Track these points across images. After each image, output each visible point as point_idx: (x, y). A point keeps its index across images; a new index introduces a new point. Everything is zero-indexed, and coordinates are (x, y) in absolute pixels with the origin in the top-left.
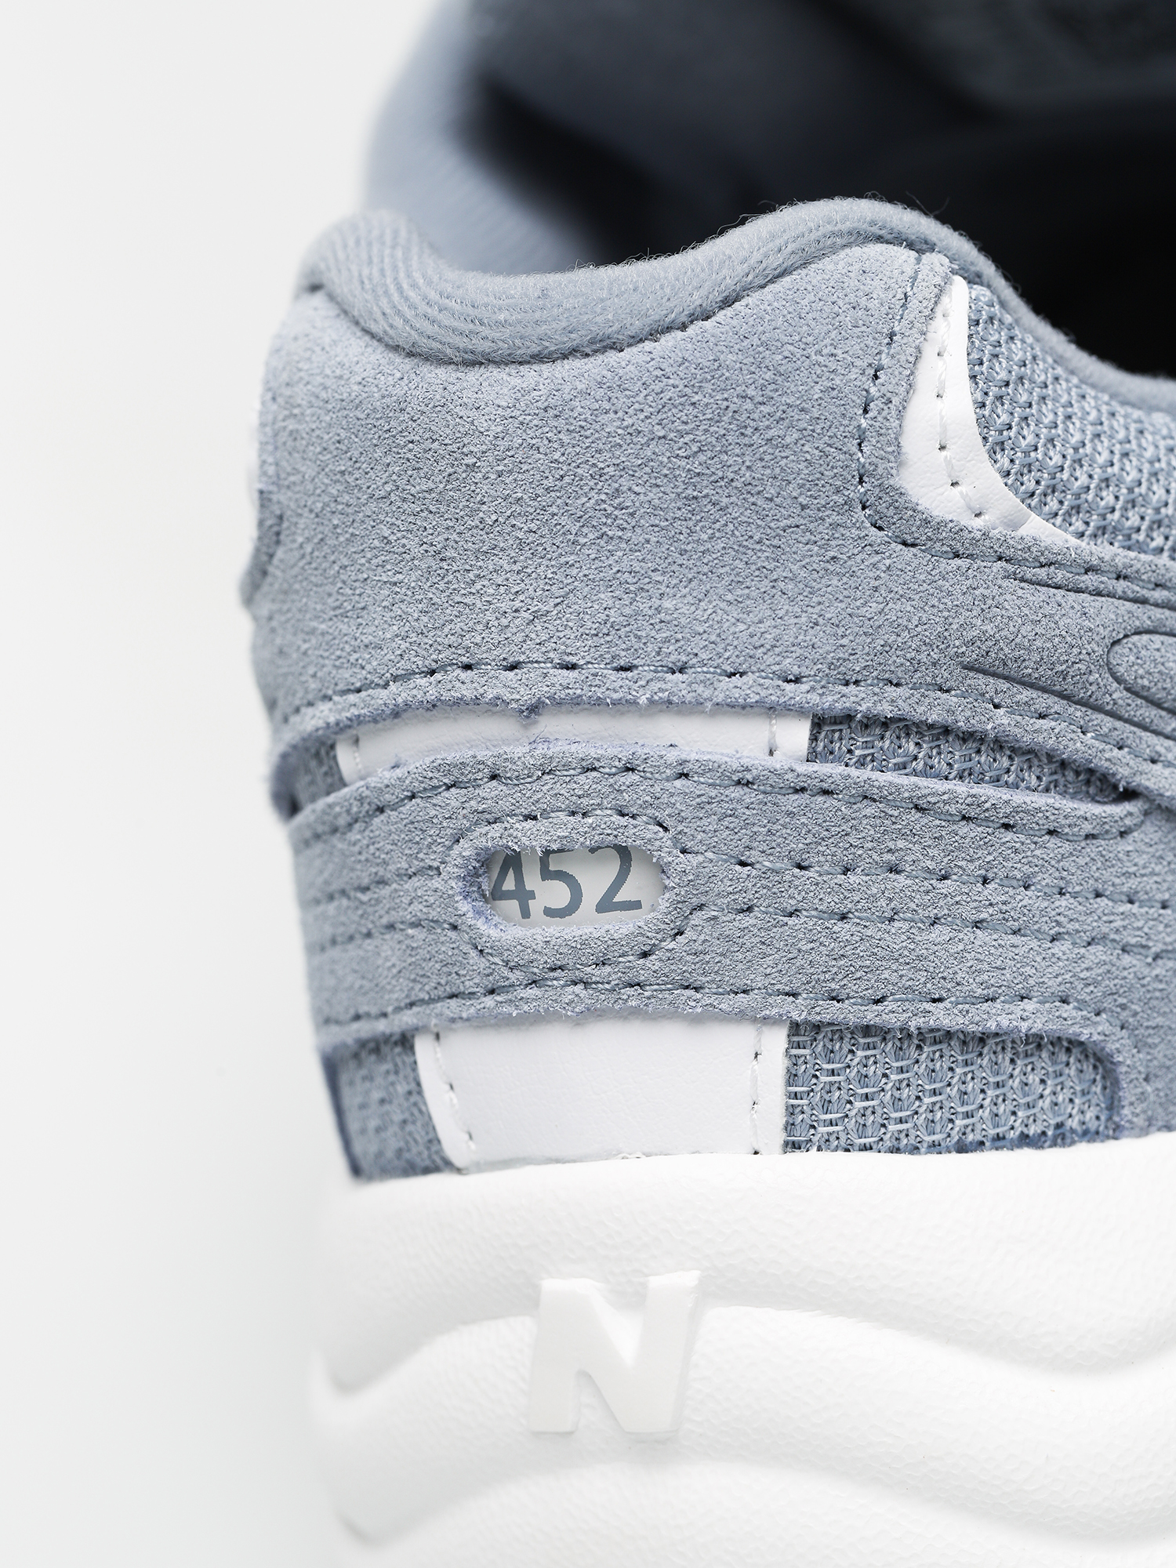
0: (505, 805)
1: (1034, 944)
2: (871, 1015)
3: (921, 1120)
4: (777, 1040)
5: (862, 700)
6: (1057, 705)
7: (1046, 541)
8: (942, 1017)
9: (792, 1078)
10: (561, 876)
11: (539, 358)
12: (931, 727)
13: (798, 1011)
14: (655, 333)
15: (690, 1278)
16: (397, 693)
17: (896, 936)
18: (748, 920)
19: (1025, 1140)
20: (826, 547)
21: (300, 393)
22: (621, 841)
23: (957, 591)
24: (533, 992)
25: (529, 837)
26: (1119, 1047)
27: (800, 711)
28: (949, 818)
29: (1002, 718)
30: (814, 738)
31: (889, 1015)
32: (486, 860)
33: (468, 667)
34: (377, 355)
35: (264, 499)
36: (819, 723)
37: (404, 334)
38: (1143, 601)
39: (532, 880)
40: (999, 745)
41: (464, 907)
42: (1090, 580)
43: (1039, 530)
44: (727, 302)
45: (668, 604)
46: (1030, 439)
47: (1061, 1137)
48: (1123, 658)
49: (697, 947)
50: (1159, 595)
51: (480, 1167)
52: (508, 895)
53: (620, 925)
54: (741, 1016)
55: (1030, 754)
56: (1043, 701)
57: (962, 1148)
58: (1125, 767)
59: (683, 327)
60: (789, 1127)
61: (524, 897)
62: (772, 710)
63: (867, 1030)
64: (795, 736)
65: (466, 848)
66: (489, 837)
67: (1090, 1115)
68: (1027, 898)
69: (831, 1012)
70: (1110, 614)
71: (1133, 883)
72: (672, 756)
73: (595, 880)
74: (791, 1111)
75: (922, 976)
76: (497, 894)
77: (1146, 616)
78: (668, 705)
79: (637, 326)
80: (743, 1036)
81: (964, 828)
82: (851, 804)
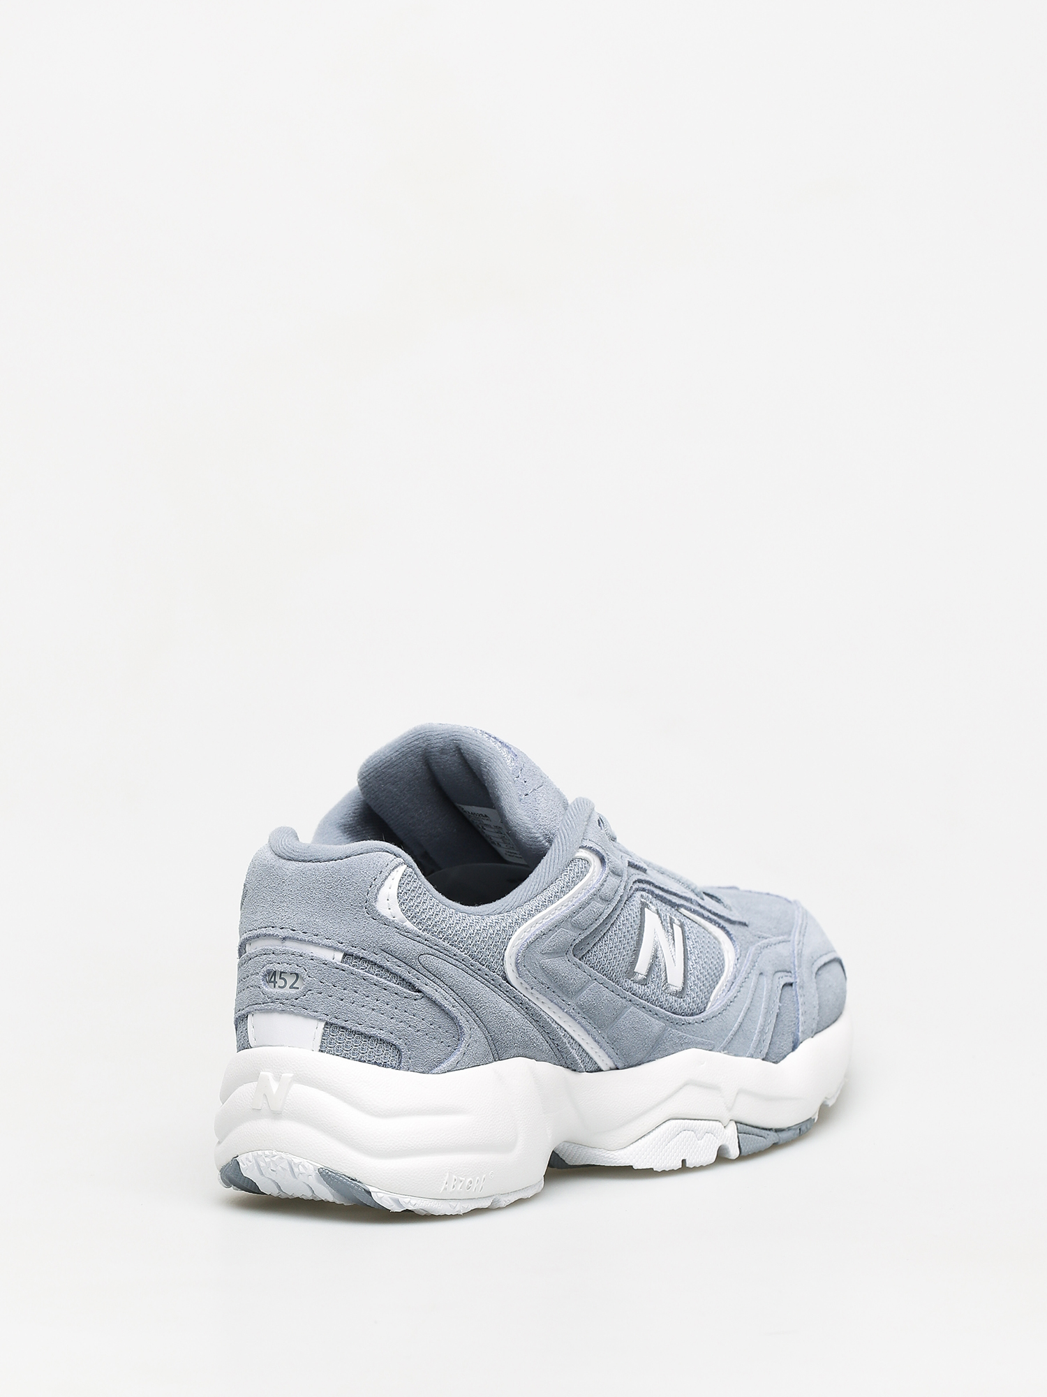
0: (274, 960)
1: (386, 1018)
2: (343, 1024)
3: (351, 1051)
4: (322, 1025)
5: (355, 951)
6: (404, 965)
7: (408, 926)
8: (360, 1028)
9: (324, 1035)
10: (283, 979)
11: (304, 861)
12: (372, 962)
13: (327, 1019)
14: (329, 861)
15: (291, 1075)
16: (259, 932)
17: (353, 1007)
18: (320, 995)
19: (375, 1063)
20: (355, 915)
21: (256, 863)
22: (296, 972)
23: (383, 932)
24: (272, 1004)
25: (278, 968)
26: (403, 1047)
27: (342, 951)
28: (371, 983)
29: (388, 964)
30: (344, 958)
31: (348, 1025)
32: (269, 972)
33: (273, 927)
34: (273, 856)
35: (245, 885)
36: (345, 955)
37: (278, 851)
38: (432, 948)
39: (277, 979)
40: (388, 971)
41: (262, 983)
42: (418, 939)
43: (408, 924)
44: (346, 857)
45: (317, 920)
46: (412, 904)
47: (385, 1065)
48: (422, 958)
49: (308, 999)
50: (436, 947)
51: (256, 1047)
52: (272, 982)
53: (293, 991)
54: (314, 1018)
55: (395, 975)
56: (399, 963)
57: (360, 1061)
58: (418, 984)
59: (336, 860)
60: (321, 1046)
61: (275, 982)
62: (336, 949)
63: (343, 1028)
64: (339, 956)
65: (265, 969)
66: (270, 967)
67: (394, 1062)
68: (387, 1007)
69: (334, 1021)
70: (420, 948)
71: (415, 1011)
72: (311, 954)
73: (290, 981)
74: (322, 1042)
75: (357, 1018)
76: (270, 982)
77: (431, 951)
78: (311, 943)
79: (325, 858)
80: (314, 1022)
81: (374, 986)
82: (348, 974)
